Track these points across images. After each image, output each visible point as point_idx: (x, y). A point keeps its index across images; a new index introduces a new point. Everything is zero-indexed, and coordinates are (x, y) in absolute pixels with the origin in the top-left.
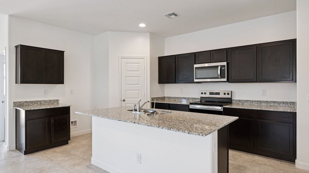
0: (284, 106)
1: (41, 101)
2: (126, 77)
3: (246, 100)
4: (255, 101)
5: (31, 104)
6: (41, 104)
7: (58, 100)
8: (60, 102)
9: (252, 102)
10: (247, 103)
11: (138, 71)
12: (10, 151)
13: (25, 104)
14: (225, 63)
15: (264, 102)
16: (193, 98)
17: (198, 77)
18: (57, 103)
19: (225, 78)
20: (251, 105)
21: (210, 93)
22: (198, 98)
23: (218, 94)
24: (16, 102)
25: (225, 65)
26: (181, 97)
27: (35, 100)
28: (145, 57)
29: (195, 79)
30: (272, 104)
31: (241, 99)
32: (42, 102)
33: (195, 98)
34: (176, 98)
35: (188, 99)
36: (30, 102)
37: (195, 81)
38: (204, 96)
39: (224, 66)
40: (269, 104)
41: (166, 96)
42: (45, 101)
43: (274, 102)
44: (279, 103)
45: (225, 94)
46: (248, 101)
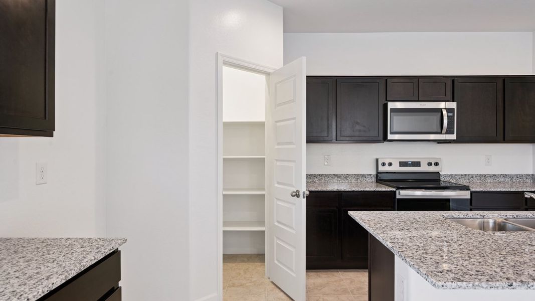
0: (518, 181)
3: (462, 175)
4: (477, 176)
9: (472, 177)
10: (463, 179)
14: (453, 105)
15: (490, 176)
16: (358, 175)
17: (395, 130)
20: (470, 182)
21: (400, 163)
22: (370, 175)
23: (417, 164)
25: (454, 109)
26: (326, 173)
29: (390, 134)
30: (502, 180)
31: (454, 173)
33: (363, 175)
34: (315, 176)
35: (346, 178)
37: (389, 138)
38: (386, 168)
39: (451, 110)
40: (498, 179)
43: (505, 176)
44: (511, 177)
45: (430, 164)
46: (466, 175)
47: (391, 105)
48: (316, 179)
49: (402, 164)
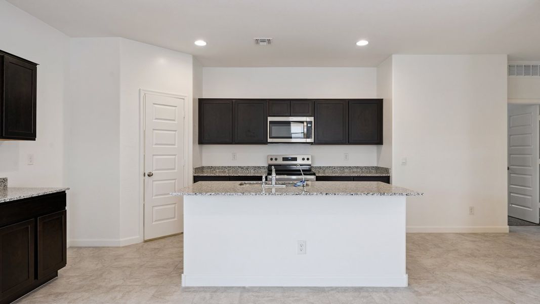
0: (366, 171)
2: (154, 130)
4: (338, 167)
9: (335, 168)
10: (329, 170)
11: (174, 120)
14: (311, 119)
15: (347, 168)
16: (255, 167)
17: (273, 136)
19: (312, 138)
21: (283, 158)
22: (264, 167)
23: (295, 159)
26: (233, 166)
28: (186, 97)
29: (270, 138)
30: (355, 170)
33: (258, 167)
34: (225, 167)
35: (247, 169)
37: (268, 141)
38: (274, 162)
39: (311, 122)
40: (352, 170)
41: (204, 165)
43: (357, 167)
44: (361, 168)
45: (303, 159)
46: (330, 167)
47: (270, 119)
48: (226, 170)
49: (285, 159)
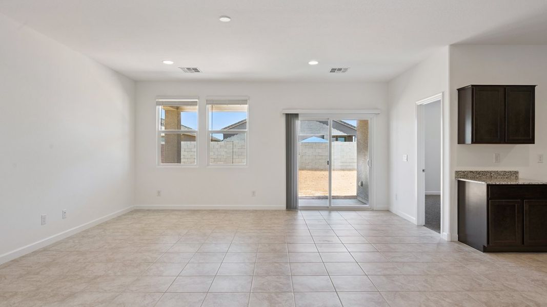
1: (491, 172)
5: (478, 176)
6: (492, 177)
7: (516, 173)
8: (520, 176)
12: (451, 241)
13: (470, 175)
18: (516, 177)
24: (459, 171)
27: (484, 170)
32: (493, 173)
36: (477, 172)
42: (497, 173)
